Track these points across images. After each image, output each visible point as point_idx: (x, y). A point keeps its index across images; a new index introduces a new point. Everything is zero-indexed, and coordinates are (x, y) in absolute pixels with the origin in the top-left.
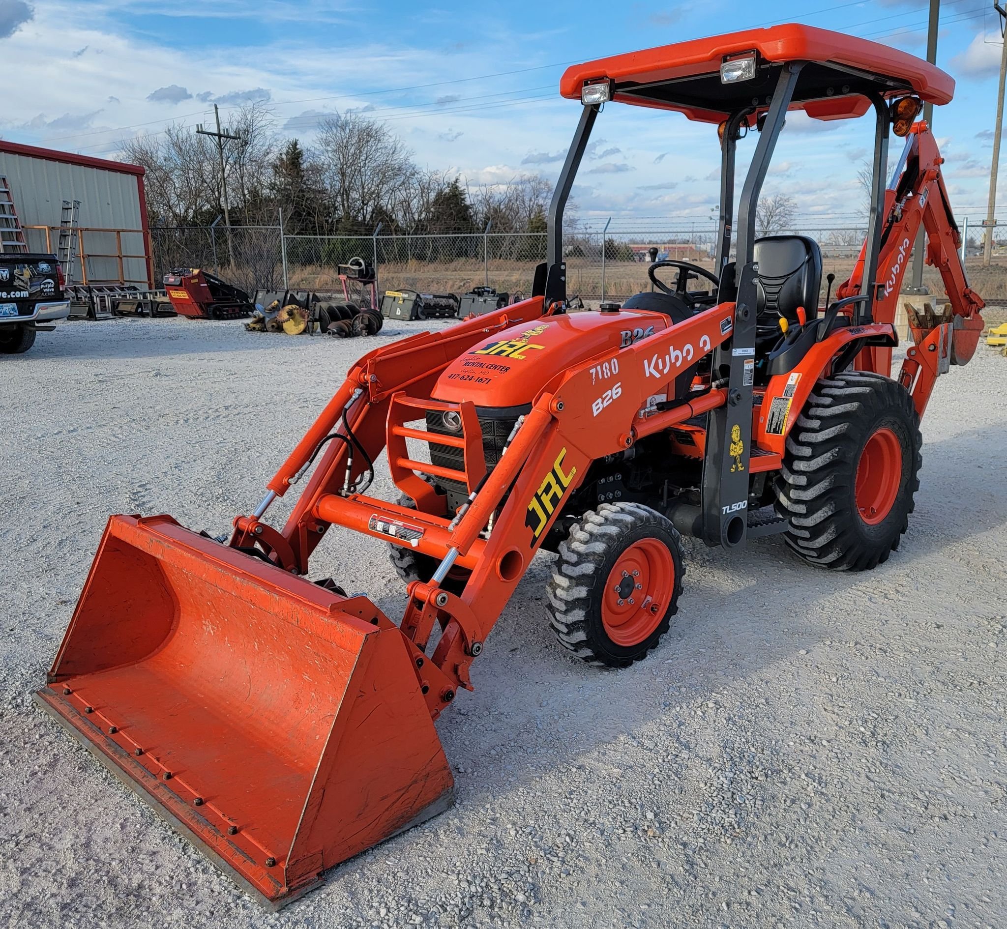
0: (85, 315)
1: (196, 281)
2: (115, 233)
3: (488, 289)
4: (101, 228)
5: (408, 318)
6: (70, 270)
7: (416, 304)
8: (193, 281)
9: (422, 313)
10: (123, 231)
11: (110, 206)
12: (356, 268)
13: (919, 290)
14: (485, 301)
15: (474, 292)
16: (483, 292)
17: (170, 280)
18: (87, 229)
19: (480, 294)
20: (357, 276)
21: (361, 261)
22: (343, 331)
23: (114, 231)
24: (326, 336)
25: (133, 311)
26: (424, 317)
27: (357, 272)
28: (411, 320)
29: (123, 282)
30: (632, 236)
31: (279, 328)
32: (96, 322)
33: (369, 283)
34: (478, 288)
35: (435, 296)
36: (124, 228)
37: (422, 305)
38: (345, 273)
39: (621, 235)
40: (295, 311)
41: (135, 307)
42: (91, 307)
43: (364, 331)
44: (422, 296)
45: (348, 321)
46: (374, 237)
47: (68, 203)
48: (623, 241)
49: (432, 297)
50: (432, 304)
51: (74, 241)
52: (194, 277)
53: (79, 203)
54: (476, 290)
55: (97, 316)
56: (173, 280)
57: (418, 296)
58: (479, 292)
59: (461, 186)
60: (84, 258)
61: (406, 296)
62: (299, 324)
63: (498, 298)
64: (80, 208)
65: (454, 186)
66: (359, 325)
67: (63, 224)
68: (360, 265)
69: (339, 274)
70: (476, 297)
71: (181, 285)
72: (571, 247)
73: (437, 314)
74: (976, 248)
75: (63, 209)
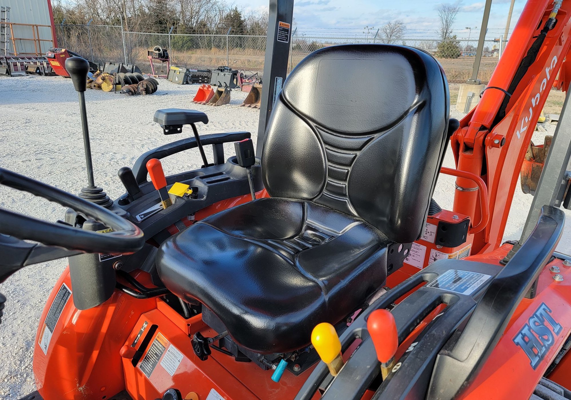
0: (5, 73)
1: (64, 56)
2: (32, 26)
3: (227, 68)
4: (27, 24)
5: (182, 83)
6: (7, 47)
7: (186, 75)
8: (61, 56)
9: (190, 80)
10: (40, 26)
11: (32, 11)
12: (157, 52)
13: (475, 81)
14: (224, 75)
15: (219, 69)
16: (223, 69)
17: (49, 54)
18: (14, 24)
19: (222, 71)
20: (158, 57)
21: (160, 48)
22: (131, 91)
23: (31, 25)
24: (118, 94)
25: (35, 71)
26: (191, 83)
27: (158, 55)
28: (183, 84)
29: (37, 54)
30: (327, 40)
31: (99, 87)
32: (12, 78)
33: (165, 61)
34: (221, 67)
35: (198, 71)
36: (41, 25)
37: (190, 76)
38: (151, 55)
39: (321, 39)
40: (107, 78)
41: (35, 69)
42: (8, 69)
43: (144, 92)
44: (190, 70)
45: (135, 85)
46: (169, 35)
47: (4, 8)
48: (322, 42)
49: (196, 71)
50: (197, 75)
51: (8, 30)
52: (62, 54)
53: (9, 8)
54: (220, 68)
55: (12, 74)
56: (50, 55)
57: (187, 70)
58: (221, 70)
59: (239, 10)
60: (14, 40)
61: (181, 70)
62: (110, 85)
63: (231, 74)
64: (10, 11)
65: (236, 11)
66: (141, 88)
67: (2, 20)
68: (159, 50)
69: (149, 55)
70: (220, 72)
71: (54, 58)
72: (295, 45)
73: (200, 81)
74: (489, 52)
75: (2, 11)
